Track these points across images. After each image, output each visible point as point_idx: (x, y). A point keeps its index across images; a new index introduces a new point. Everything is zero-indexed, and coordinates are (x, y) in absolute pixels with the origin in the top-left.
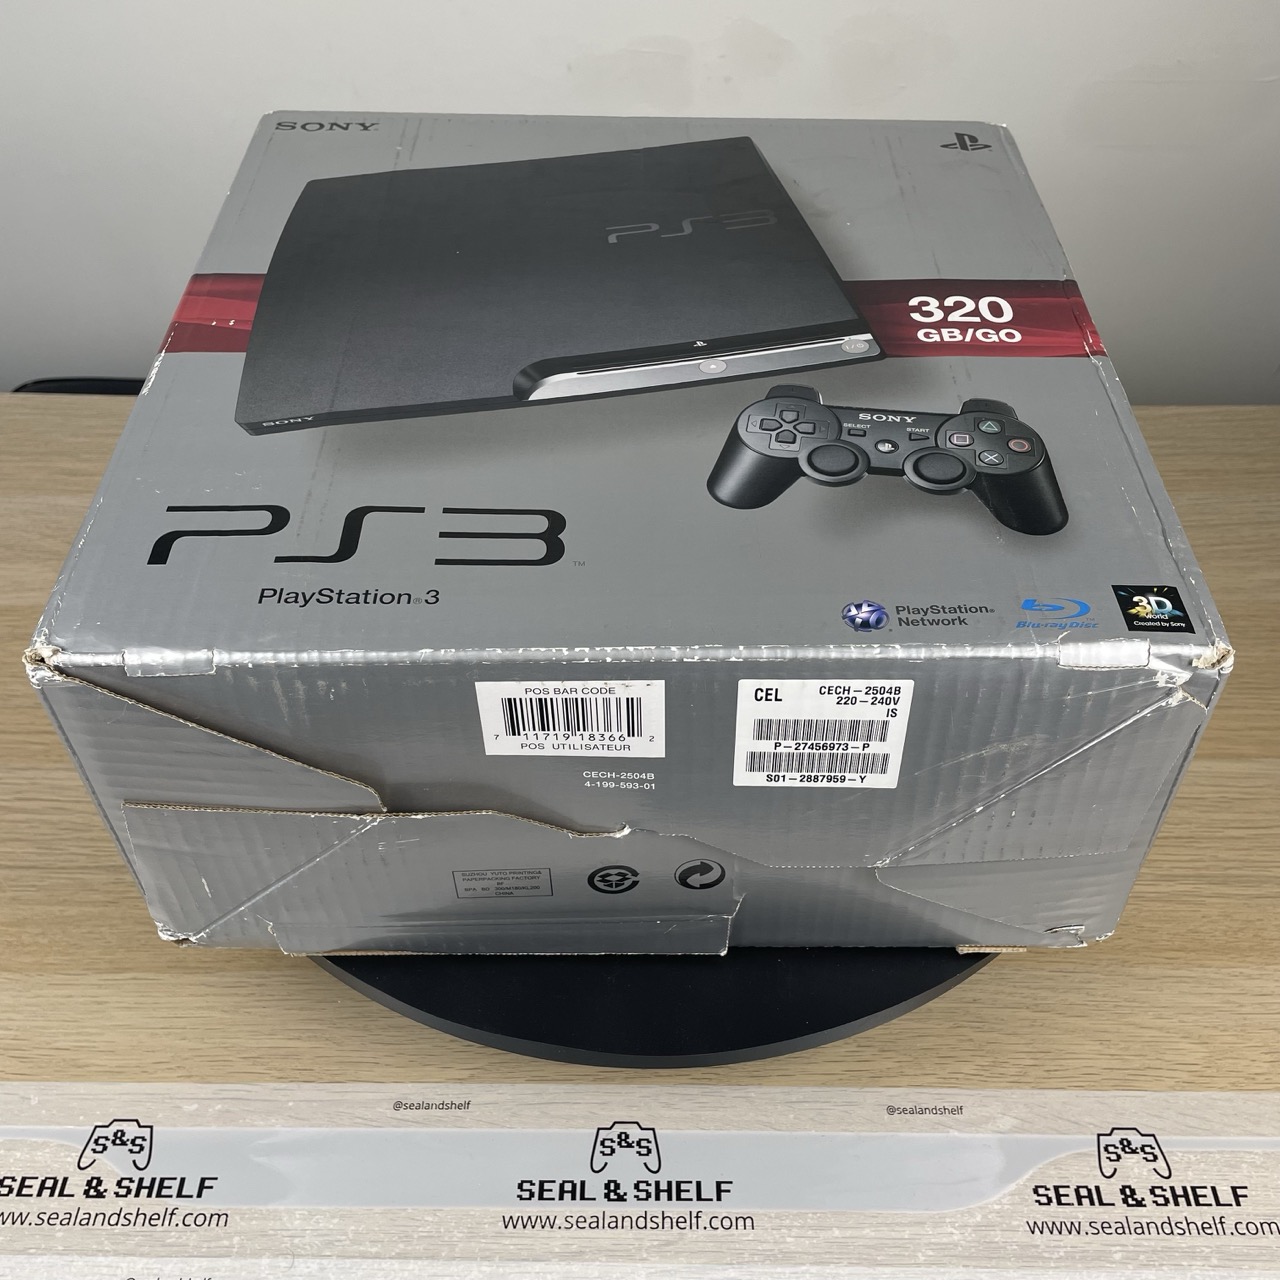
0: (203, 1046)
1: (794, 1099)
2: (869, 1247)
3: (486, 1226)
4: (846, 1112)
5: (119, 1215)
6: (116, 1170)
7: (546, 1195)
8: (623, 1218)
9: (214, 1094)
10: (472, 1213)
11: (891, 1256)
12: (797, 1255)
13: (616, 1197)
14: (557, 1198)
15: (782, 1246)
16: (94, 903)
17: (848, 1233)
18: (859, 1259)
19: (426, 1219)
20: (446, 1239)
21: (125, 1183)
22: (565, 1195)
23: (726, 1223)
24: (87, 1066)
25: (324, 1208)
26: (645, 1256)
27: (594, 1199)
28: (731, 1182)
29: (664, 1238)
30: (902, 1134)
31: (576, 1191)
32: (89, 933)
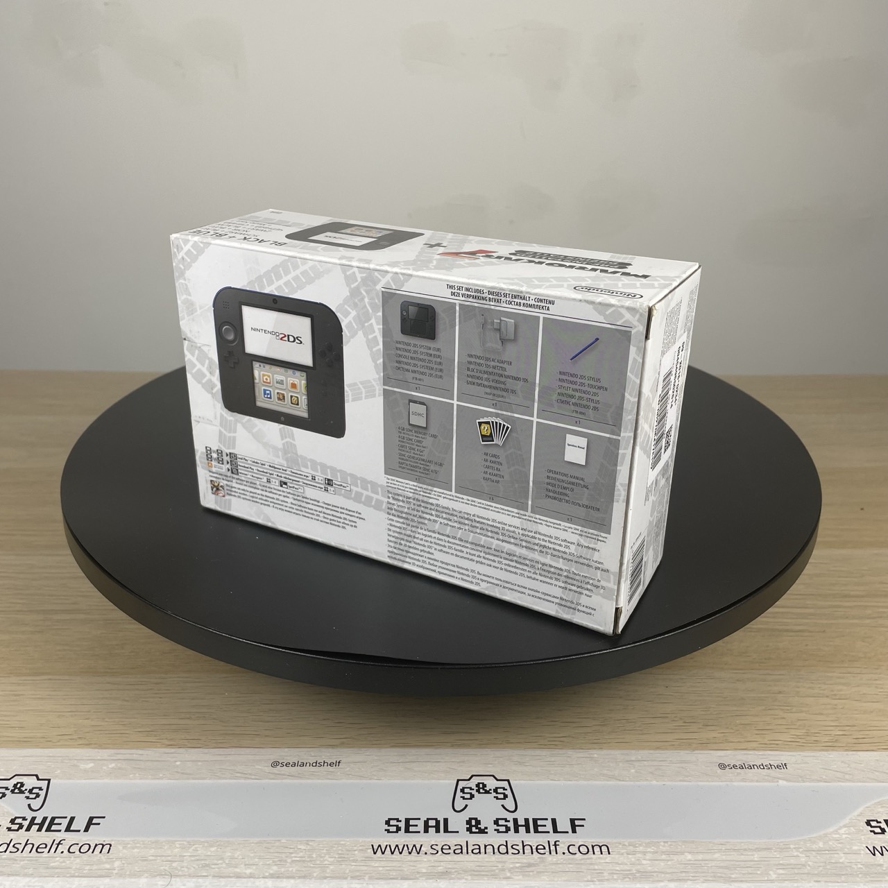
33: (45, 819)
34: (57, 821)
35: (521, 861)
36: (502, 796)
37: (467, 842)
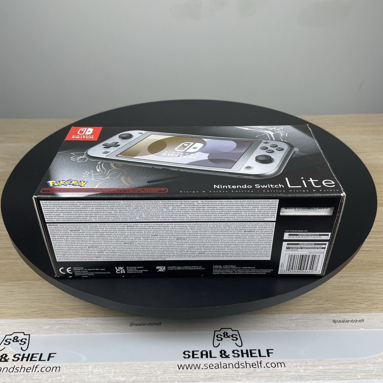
0: (51, 305)
1: (294, 318)
2: (336, 373)
3: (171, 369)
4: (316, 322)
5: (14, 368)
6: (14, 351)
7: (195, 356)
8: (229, 364)
9: (56, 322)
10: (164, 364)
11: (346, 376)
12: (306, 377)
13: (225, 356)
14: (200, 357)
15: (299, 373)
16: (11, 259)
17: (326, 368)
18: (333, 377)
19: (145, 366)
20: (154, 374)
21: (17, 356)
22: (203, 356)
23: (273, 365)
24: (4, 313)
25: (101, 364)
26: (240, 378)
27: (216, 357)
28: (273, 350)
29: (247, 371)
30: (341, 330)
31: (208, 354)
32: (9, 268)
35: (245, 371)
36: (235, 339)
37: (221, 362)
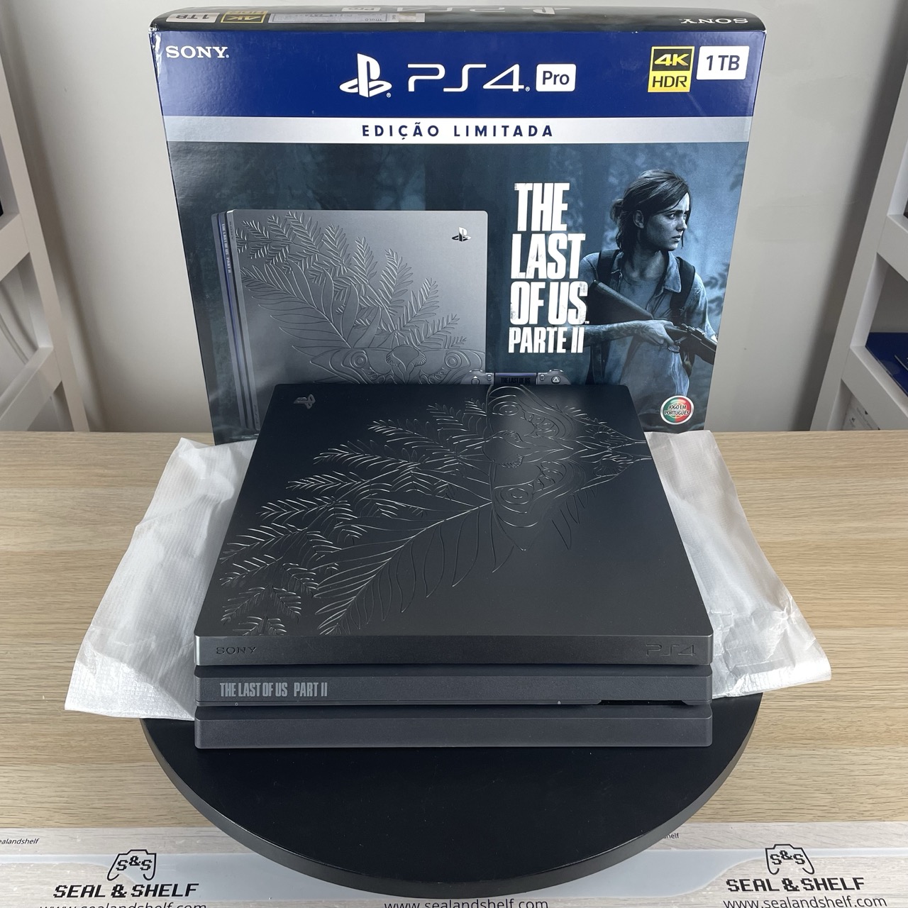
6: (133, 880)
9: (196, 833)
21: (138, 888)
25: (268, 901)
33: (157, 886)
34: (165, 888)
